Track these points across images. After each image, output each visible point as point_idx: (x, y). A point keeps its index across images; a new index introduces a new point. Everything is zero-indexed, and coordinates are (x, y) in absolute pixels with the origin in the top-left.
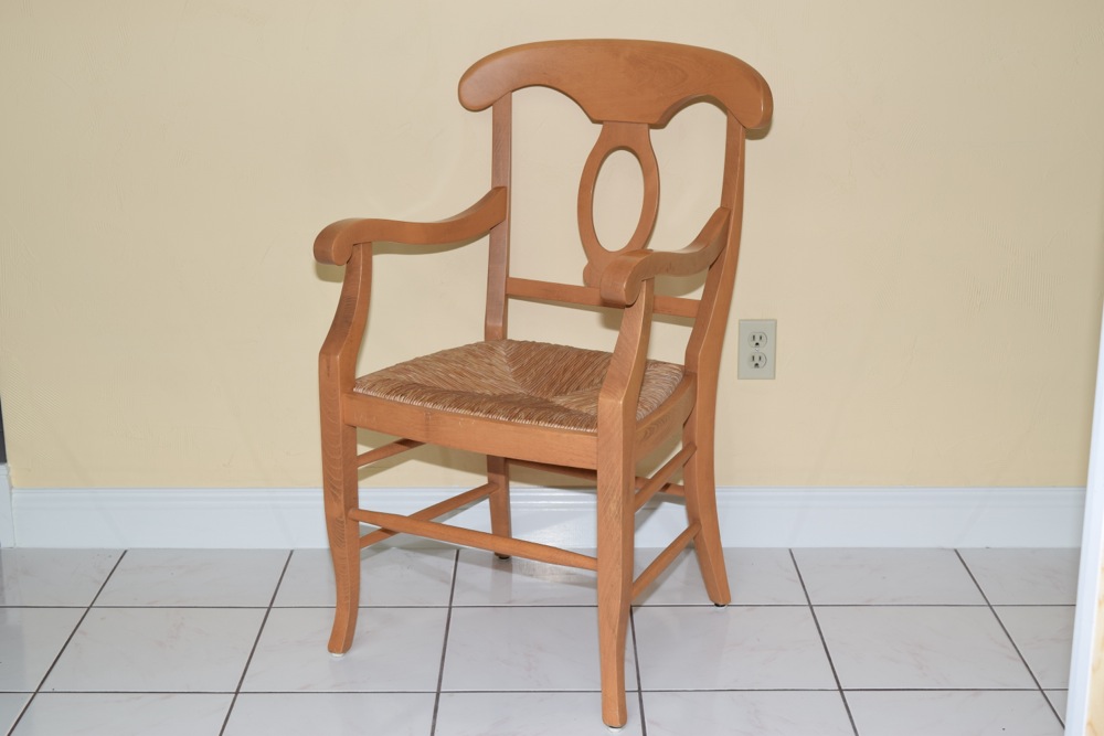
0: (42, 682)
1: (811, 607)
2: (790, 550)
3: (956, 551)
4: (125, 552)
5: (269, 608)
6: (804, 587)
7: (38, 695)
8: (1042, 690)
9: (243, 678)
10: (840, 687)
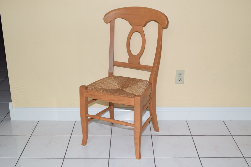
0: (21, 156)
1: (192, 136)
2: (187, 121)
3: (223, 121)
4: (39, 121)
5: (71, 136)
6: (190, 131)
7: (20, 159)
8: (244, 158)
9: (65, 154)
10: (199, 157)
